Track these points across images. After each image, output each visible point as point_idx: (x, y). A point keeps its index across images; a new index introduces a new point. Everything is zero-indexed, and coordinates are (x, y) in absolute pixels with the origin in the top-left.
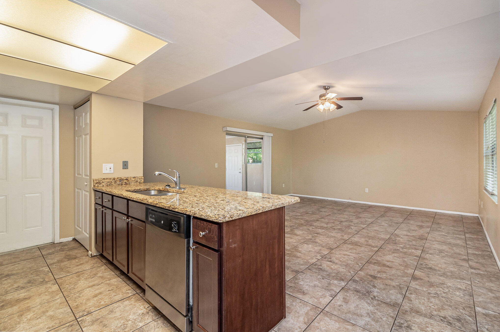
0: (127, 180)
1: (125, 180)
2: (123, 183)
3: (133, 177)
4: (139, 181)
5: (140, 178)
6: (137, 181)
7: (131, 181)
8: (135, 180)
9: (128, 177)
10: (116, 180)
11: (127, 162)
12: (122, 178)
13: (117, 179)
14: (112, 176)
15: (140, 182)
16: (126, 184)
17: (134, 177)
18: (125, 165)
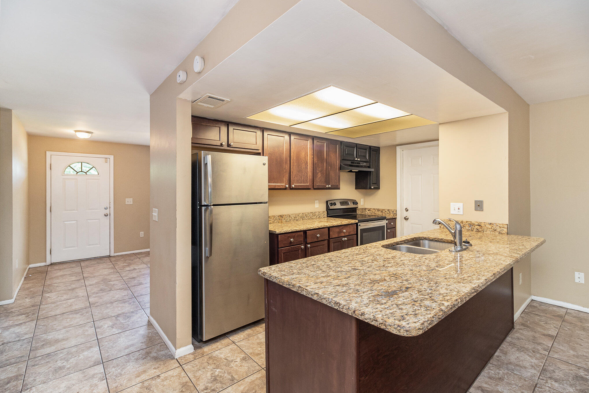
0: (479, 226)
1: (477, 225)
2: (473, 229)
3: (488, 224)
4: (499, 230)
5: (501, 226)
6: (496, 230)
7: (485, 228)
8: (492, 227)
9: (481, 222)
10: (464, 224)
11: (482, 202)
12: (473, 222)
13: (466, 222)
14: (459, 219)
15: (501, 232)
16: (478, 231)
17: (490, 224)
18: (479, 206)
